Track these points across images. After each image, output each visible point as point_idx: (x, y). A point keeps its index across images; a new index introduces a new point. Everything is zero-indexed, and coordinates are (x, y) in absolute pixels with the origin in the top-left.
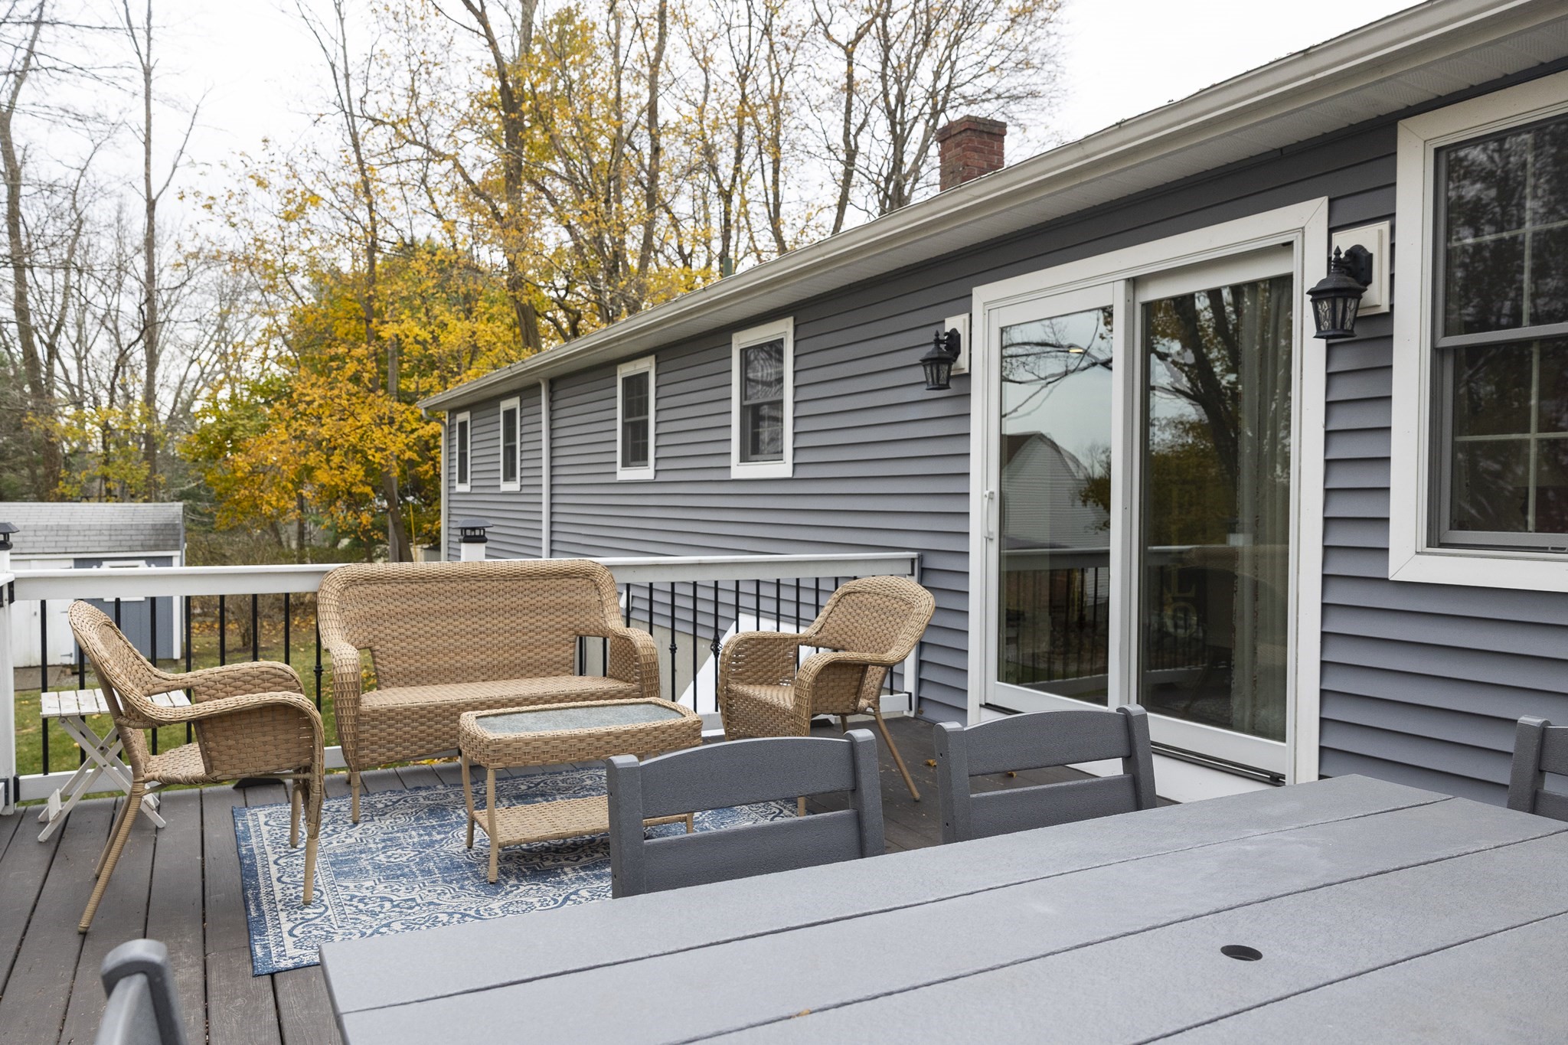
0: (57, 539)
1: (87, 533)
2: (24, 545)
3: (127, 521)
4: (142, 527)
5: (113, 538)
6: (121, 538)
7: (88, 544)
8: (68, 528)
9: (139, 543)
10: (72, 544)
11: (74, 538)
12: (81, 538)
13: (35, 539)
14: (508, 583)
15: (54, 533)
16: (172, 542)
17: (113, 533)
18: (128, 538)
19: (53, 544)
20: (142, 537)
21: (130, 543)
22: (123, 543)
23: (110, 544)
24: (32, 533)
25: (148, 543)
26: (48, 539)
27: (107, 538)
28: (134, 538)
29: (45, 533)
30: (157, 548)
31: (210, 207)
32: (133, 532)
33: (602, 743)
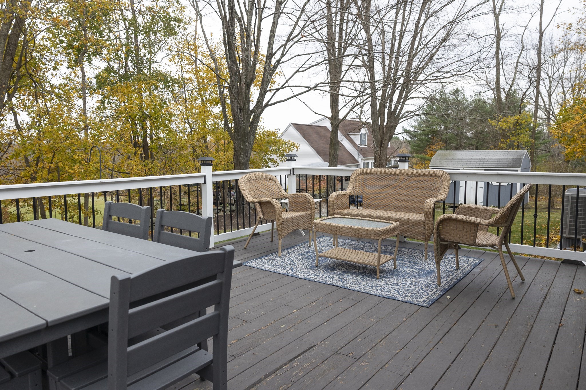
0: (480, 162)
1: (490, 161)
2: (470, 164)
3: (504, 157)
4: (509, 159)
5: (498, 163)
6: (500, 163)
7: (489, 165)
8: (484, 159)
9: (506, 165)
10: (484, 164)
11: (485, 163)
12: (488, 163)
13: (474, 162)
14: (409, 177)
15: (480, 161)
16: (518, 165)
17: (498, 161)
18: (503, 163)
19: (479, 164)
20: (508, 163)
21: (503, 165)
22: (501, 165)
23: (497, 165)
24: (473, 161)
25: (509, 165)
26: (478, 162)
27: (496, 163)
28: (505, 163)
29: (477, 161)
30: (512, 167)
31: (570, 28)
32: (505, 161)
33: (342, 230)
